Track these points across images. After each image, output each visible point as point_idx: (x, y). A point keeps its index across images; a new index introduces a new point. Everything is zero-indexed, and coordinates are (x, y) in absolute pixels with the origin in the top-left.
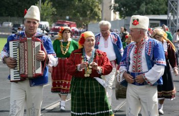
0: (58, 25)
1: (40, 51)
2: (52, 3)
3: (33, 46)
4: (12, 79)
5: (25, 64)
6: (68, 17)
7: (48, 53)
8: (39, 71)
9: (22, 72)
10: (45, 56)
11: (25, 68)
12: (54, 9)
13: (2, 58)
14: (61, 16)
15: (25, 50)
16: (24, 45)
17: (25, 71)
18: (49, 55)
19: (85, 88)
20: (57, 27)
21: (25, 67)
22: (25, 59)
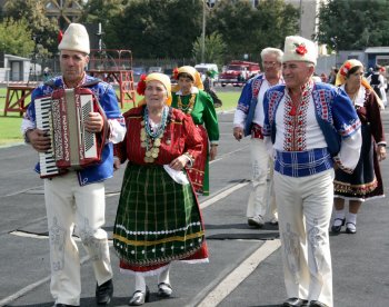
0: (231, 68)
1: (93, 113)
2: (221, 35)
3: (77, 104)
4: (44, 172)
5: (64, 140)
6: (246, 56)
7: (109, 118)
8: (92, 153)
9: (59, 157)
10: (101, 123)
11: (64, 150)
12: (224, 45)
13: (23, 132)
14: (236, 54)
15: (62, 113)
16: (60, 103)
17: (64, 155)
18: (110, 121)
19: (147, 184)
20: (231, 72)
21: (64, 146)
22: (62, 131)
